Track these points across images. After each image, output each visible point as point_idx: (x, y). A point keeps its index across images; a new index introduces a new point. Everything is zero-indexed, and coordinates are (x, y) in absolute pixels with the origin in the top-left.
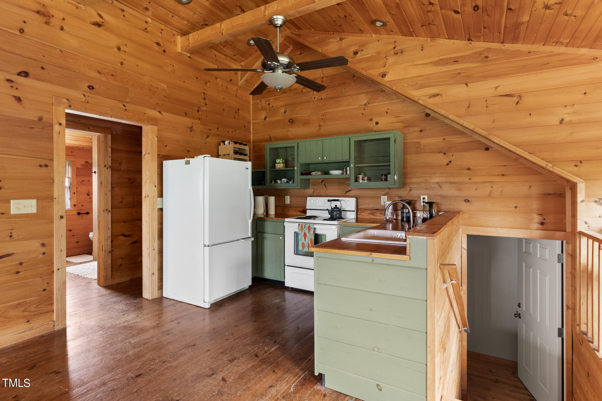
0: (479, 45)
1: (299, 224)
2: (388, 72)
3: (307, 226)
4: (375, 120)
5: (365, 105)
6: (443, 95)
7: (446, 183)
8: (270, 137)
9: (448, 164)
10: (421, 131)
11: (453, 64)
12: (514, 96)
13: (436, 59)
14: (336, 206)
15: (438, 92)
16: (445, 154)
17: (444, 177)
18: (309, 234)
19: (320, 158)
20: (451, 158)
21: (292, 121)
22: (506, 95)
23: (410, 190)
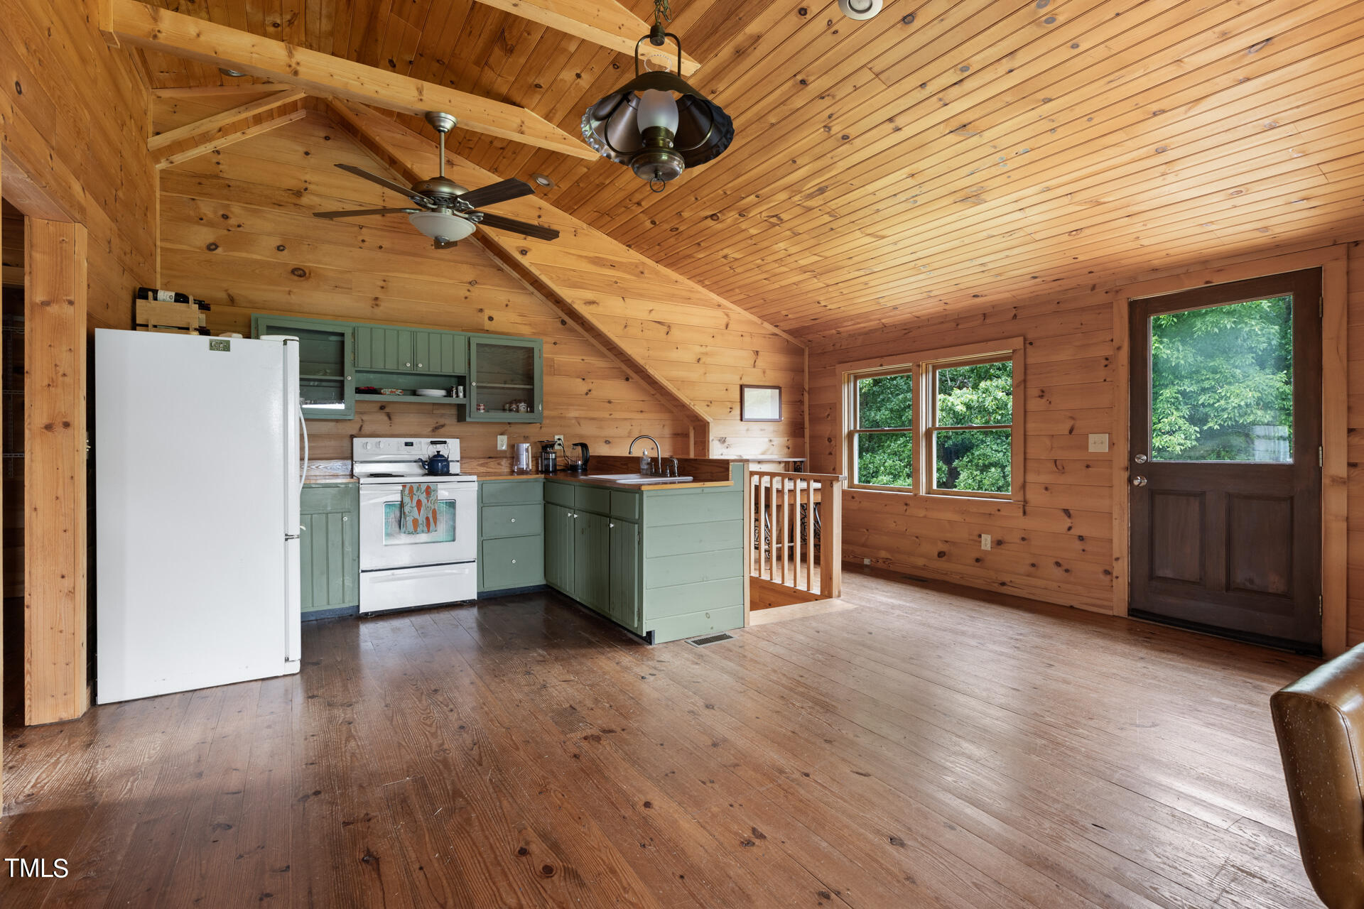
0: (634, 256)
1: (404, 487)
2: (530, 250)
3: (424, 487)
4: (487, 313)
5: (470, 283)
6: (601, 304)
7: (585, 418)
8: (229, 295)
9: (587, 394)
10: (555, 343)
11: (610, 268)
12: (664, 325)
13: (592, 255)
14: (438, 452)
15: (595, 299)
16: (584, 379)
17: (583, 410)
18: (428, 501)
19: (408, 365)
20: (591, 386)
21: (300, 273)
22: (659, 322)
23: (541, 427)
